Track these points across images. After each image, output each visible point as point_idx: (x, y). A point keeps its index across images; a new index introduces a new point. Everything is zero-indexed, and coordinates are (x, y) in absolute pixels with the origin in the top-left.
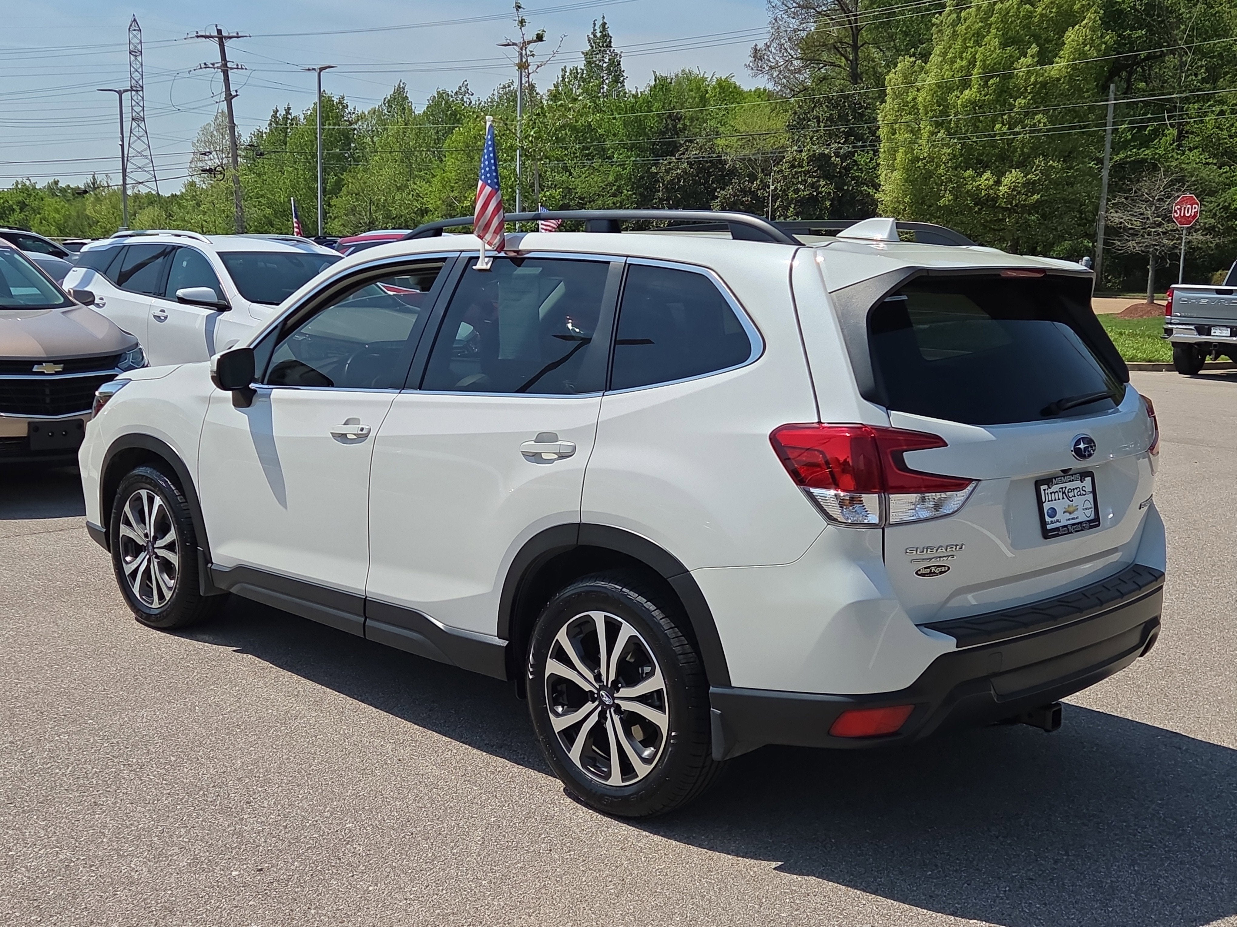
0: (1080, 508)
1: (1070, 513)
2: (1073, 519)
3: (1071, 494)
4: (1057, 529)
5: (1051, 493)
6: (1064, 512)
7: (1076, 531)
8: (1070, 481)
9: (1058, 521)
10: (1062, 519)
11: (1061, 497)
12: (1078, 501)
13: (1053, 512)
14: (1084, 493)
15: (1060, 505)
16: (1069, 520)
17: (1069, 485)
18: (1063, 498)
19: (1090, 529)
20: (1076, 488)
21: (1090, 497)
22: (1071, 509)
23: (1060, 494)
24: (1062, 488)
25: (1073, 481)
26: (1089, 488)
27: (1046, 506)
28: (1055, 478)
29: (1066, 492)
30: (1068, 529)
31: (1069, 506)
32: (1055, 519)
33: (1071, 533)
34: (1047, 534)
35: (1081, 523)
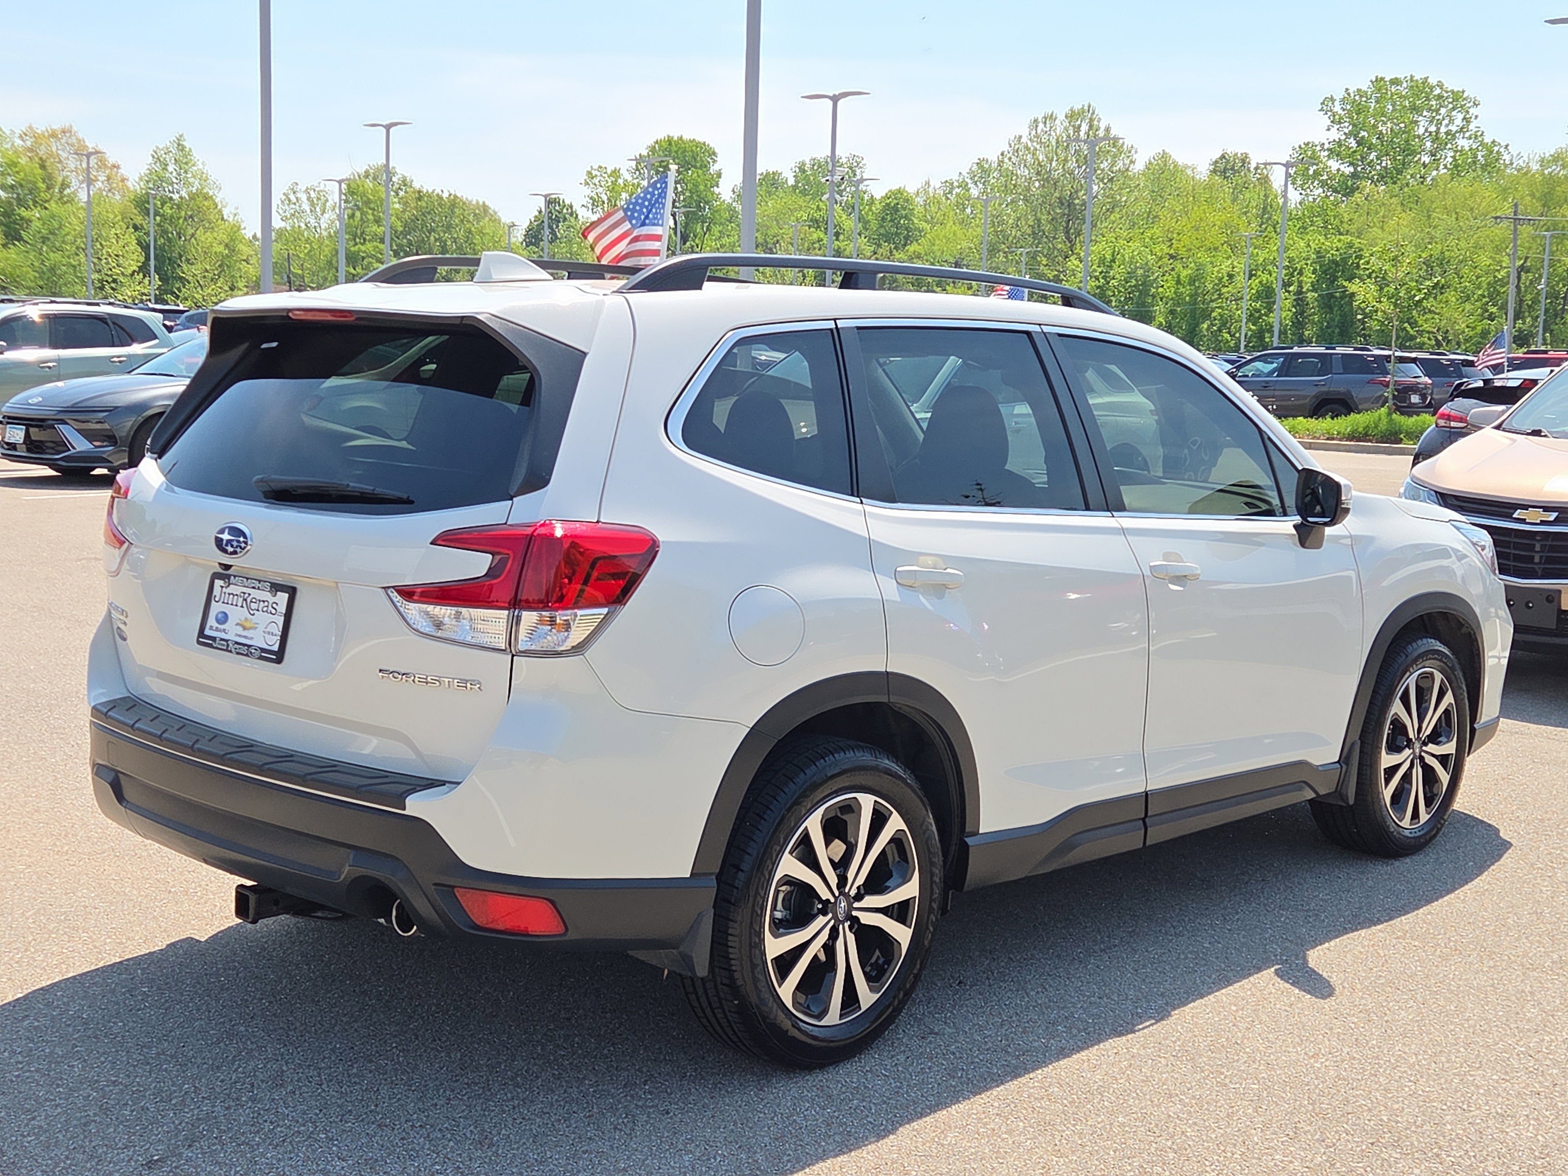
0: (261, 628)
1: (245, 628)
2: (245, 637)
3: (254, 606)
4: (214, 639)
5: (229, 594)
6: (237, 624)
7: (238, 653)
8: (254, 588)
9: (224, 630)
10: (231, 632)
11: (240, 604)
12: (262, 618)
13: (223, 618)
14: (274, 611)
15: (236, 614)
16: (240, 636)
17: (255, 594)
18: (242, 607)
19: (258, 658)
20: (264, 601)
21: (281, 621)
22: (248, 625)
23: (241, 600)
24: (244, 593)
25: (259, 589)
26: (282, 608)
27: (216, 608)
28: (235, 576)
29: (249, 600)
30: (228, 645)
31: (246, 619)
32: (222, 627)
33: (231, 651)
34: (204, 639)
35: (249, 646)
